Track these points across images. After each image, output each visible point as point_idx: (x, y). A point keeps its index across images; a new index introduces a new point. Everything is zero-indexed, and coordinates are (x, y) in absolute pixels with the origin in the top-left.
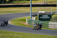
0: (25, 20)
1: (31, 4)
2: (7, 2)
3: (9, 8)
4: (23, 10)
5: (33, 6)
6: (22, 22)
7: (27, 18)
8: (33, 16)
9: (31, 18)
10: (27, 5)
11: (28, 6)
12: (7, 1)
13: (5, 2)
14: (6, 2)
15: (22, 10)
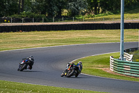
0: (107, 62)
1: (123, 21)
2: (65, 17)
3: (69, 31)
4: (103, 36)
5: (127, 26)
6: (100, 65)
7: (112, 56)
8: (128, 51)
9: (123, 56)
10: (112, 24)
11: (116, 26)
12: (64, 14)
13: (59, 17)
14: (61, 17)
15: (99, 37)
